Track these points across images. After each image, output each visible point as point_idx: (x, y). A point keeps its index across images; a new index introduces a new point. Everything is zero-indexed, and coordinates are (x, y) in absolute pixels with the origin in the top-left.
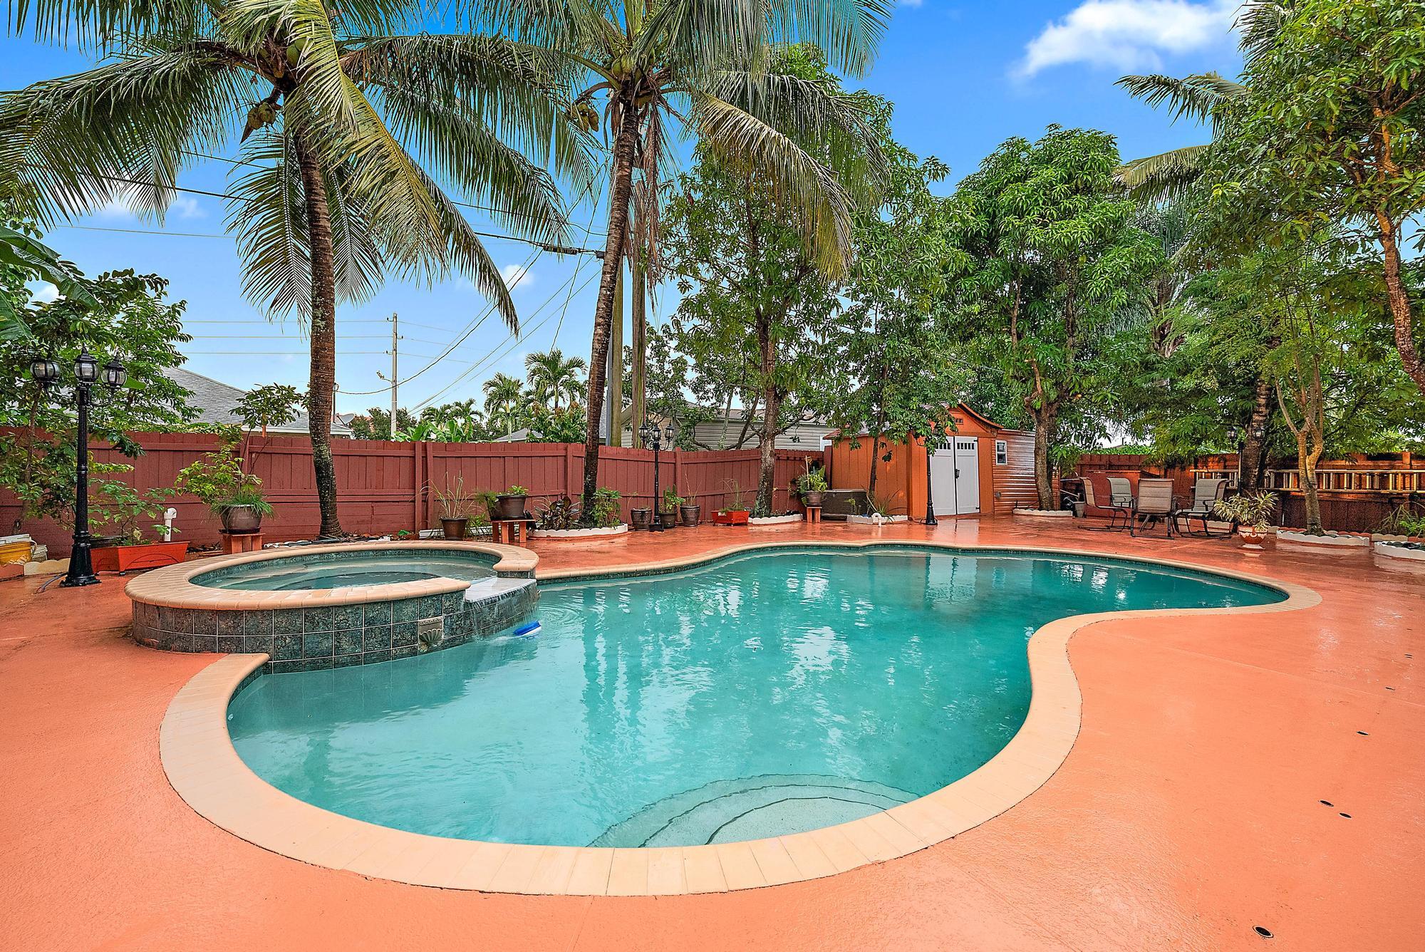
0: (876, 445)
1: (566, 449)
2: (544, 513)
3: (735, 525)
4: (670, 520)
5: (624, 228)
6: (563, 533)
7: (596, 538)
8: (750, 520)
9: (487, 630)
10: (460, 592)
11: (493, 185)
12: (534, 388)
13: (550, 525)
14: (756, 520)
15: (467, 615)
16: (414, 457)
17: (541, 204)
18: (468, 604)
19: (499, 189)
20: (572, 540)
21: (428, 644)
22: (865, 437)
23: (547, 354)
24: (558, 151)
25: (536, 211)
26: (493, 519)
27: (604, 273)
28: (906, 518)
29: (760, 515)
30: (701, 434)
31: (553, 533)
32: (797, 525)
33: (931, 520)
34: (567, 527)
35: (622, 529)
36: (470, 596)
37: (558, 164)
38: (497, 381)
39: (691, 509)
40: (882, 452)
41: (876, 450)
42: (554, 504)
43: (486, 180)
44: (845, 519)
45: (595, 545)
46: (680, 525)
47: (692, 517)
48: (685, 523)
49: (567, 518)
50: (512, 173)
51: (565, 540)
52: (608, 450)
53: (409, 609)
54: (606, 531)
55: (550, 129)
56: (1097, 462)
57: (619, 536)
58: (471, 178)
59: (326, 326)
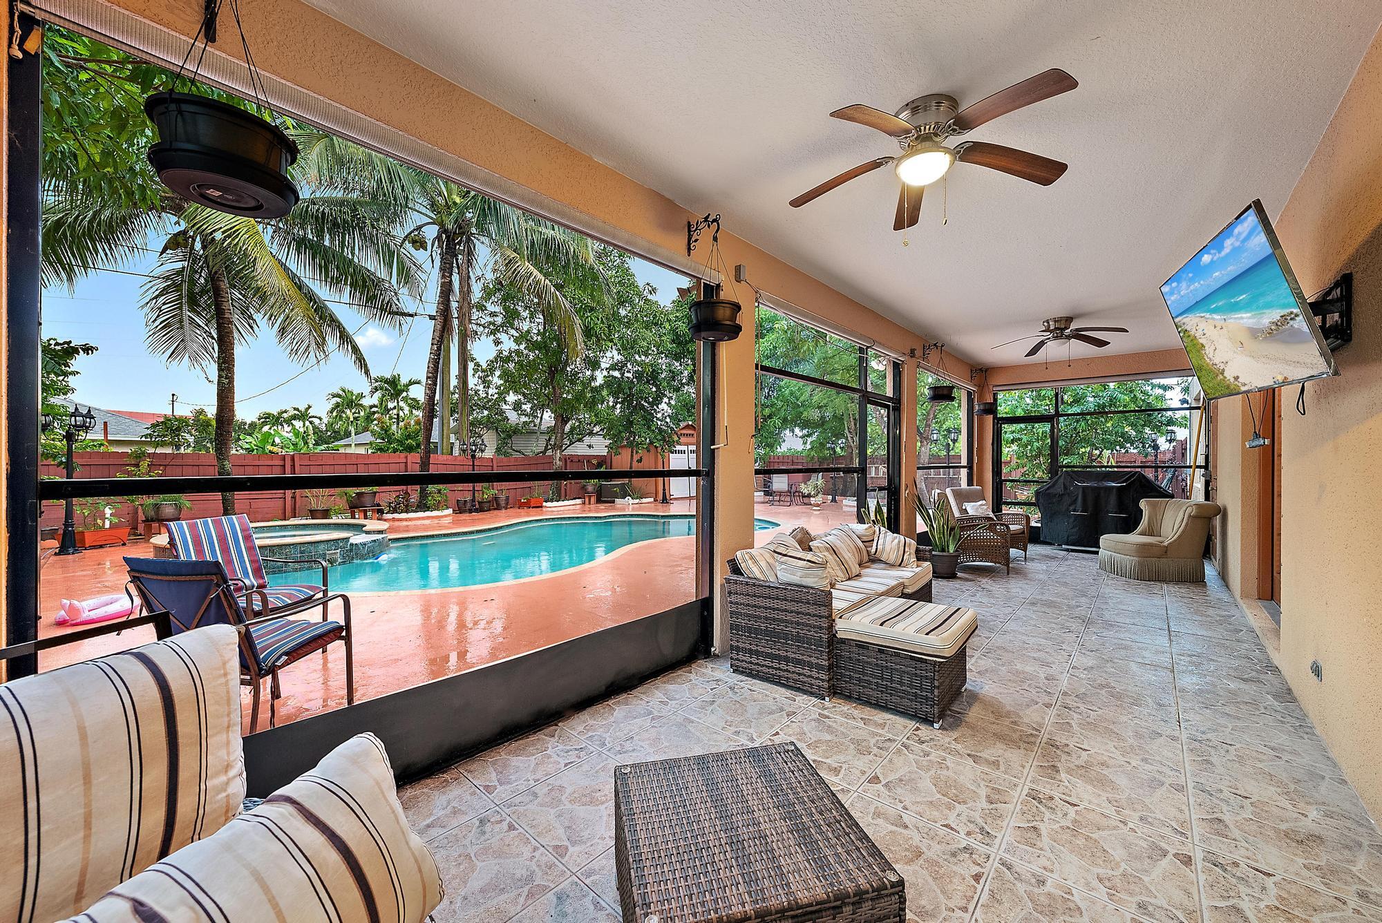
0: (632, 452)
1: (406, 457)
2: (390, 503)
3: (533, 507)
4: (486, 506)
5: (447, 315)
6: (404, 516)
7: (428, 518)
8: (544, 504)
9: (363, 557)
10: (348, 539)
11: (351, 287)
12: (376, 402)
13: (395, 511)
14: (549, 504)
15: (351, 550)
16: (284, 466)
17: (386, 300)
18: (352, 545)
19: (355, 290)
20: (410, 519)
21: (331, 563)
22: (625, 446)
23: (388, 376)
24: (398, 275)
25: (382, 305)
26: (350, 508)
27: (432, 344)
28: (652, 500)
29: (552, 501)
30: (518, 442)
31: (396, 516)
32: (578, 507)
33: (665, 500)
34: (407, 512)
35: (450, 511)
36: (352, 541)
37: (398, 282)
38: (341, 393)
39: (503, 497)
40: (636, 457)
41: (632, 456)
42: (398, 496)
43: (346, 284)
44: (614, 502)
45: (427, 522)
46: (495, 509)
47: (503, 503)
48: (498, 508)
49: (407, 506)
50: (364, 281)
51: (406, 520)
52: (440, 457)
53: (322, 546)
54: (435, 513)
55: (393, 261)
56: (786, 460)
57: (446, 516)
58: (335, 282)
59: (229, 383)
